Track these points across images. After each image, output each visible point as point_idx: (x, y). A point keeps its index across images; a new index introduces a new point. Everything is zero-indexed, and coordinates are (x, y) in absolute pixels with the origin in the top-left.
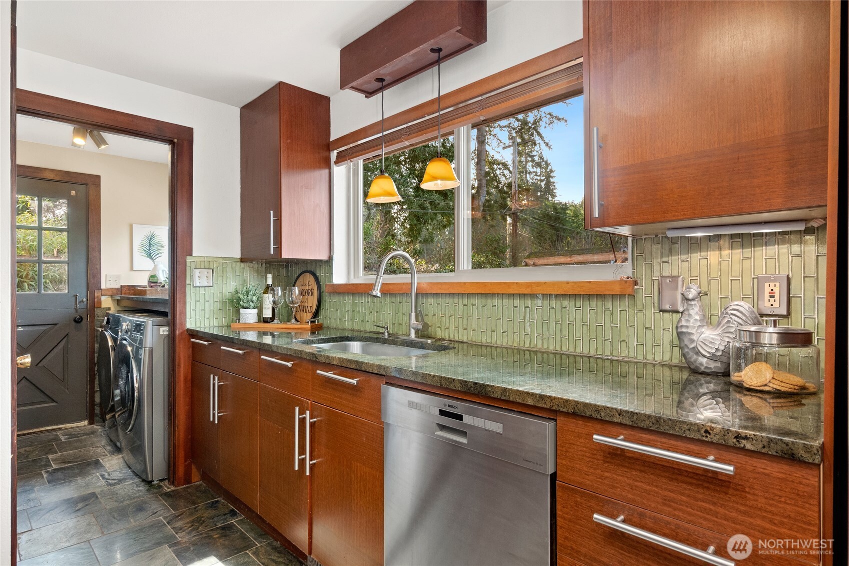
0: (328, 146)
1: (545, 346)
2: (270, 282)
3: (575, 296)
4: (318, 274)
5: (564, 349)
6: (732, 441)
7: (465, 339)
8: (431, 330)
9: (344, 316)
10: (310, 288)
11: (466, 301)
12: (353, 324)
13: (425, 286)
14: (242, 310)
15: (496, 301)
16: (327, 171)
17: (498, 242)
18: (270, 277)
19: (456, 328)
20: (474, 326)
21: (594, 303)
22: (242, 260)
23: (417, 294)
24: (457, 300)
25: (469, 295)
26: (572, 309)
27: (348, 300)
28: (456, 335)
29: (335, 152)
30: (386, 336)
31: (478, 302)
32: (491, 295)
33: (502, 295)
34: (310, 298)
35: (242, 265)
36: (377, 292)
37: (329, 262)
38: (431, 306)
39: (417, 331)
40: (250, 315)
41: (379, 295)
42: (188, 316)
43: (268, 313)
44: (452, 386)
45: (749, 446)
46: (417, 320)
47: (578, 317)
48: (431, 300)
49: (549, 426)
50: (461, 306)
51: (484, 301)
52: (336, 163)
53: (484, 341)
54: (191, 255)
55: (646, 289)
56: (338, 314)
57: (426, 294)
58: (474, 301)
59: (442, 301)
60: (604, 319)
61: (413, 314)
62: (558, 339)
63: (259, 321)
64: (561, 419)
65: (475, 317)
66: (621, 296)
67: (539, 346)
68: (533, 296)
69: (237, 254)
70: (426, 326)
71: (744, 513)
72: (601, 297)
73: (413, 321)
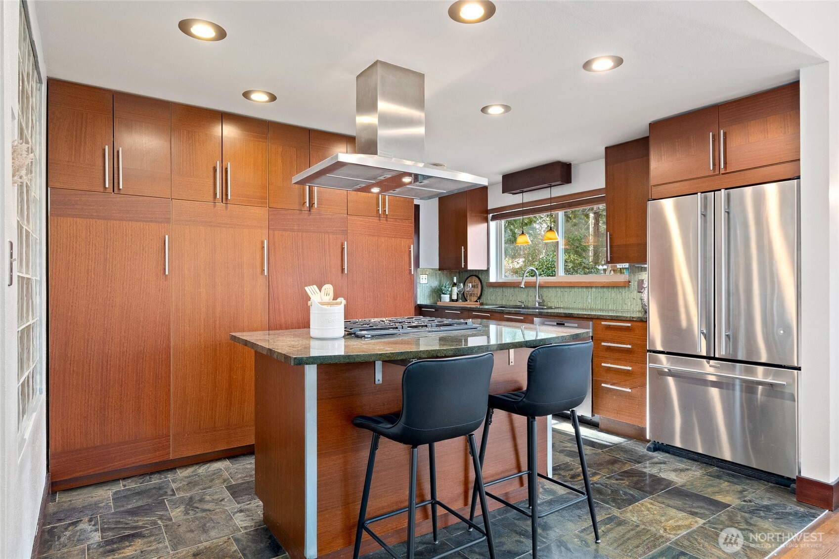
0: (487, 212)
1: (597, 307)
2: (455, 281)
3: (608, 287)
4: (480, 276)
5: (604, 308)
6: (631, 319)
7: (562, 307)
8: (545, 303)
9: (496, 298)
10: (476, 284)
11: (562, 290)
12: (502, 302)
13: (542, 283)
14: (442, 295)
15: (576, 290)
16: (486, 224)
17: (579, 241)
18: (455, 278)
19: (557, 302)
20: (566, 300)
21: (615, 290)
22: (440, 269)
23: (539, 287)
24: (558, 289)
25: (563, 287)
26: (607, 292)
27: (499, 291)
28: (557, 305)
29: (491, 215)
30: (523, 306)
31: (568, 290)
32: (574, 287)
33: (578, 287)
34: (476, 289)
35: (440, 272)
36: (523, 286)
37: (487, 271)
38: (545, 292)
39: (539, 303)
40: (446, 298)
41: (524, 287)
42: (418, 298)
43: (455, 297)
44: (561, 315)
45: (635, 320)
46: (539, 298)
47: (609, 295)
48: (545, 289)
49: (591, 323)
50: (560, 292)
51: (571, 289)
52: (492, 220)
53: (570, 307)
54: (419, 268)
55: (634, 285)
56: (493, 297)
57: (543, 287)
58: (566, 290)
59: (550, 289)
60: (619, 296)
61: (537, 296)
62: (602, 304)
63: (450, 301)
64: (594, 321)
65: (566, 296)
66: (625, 287)
67: (594, 308)
68: (591, 287)
69: (437, 267)
70: (543, 301)
71: (635, 335)
72: (618, 287)
73: (537, 299)
